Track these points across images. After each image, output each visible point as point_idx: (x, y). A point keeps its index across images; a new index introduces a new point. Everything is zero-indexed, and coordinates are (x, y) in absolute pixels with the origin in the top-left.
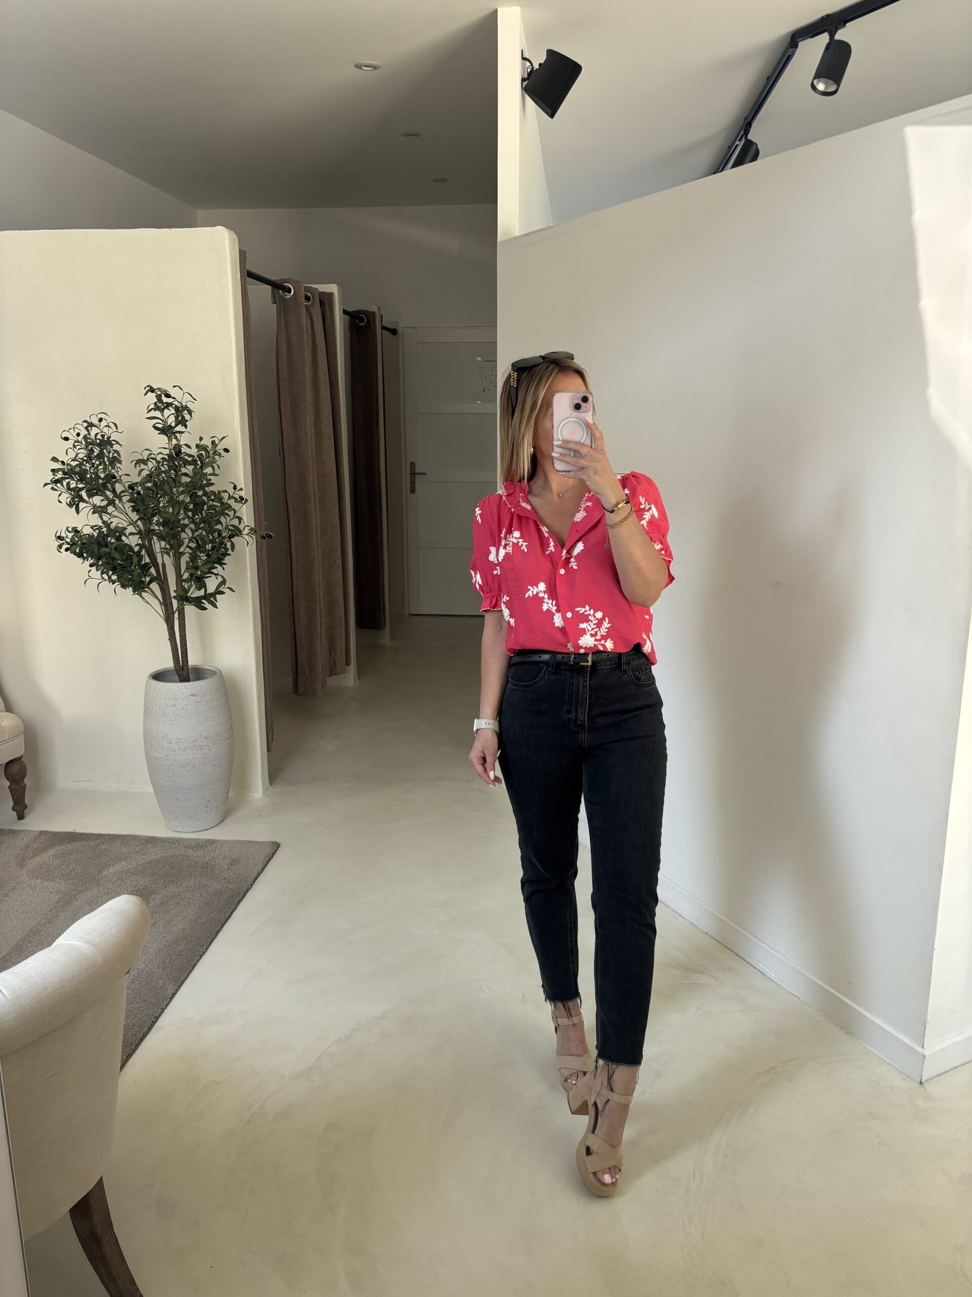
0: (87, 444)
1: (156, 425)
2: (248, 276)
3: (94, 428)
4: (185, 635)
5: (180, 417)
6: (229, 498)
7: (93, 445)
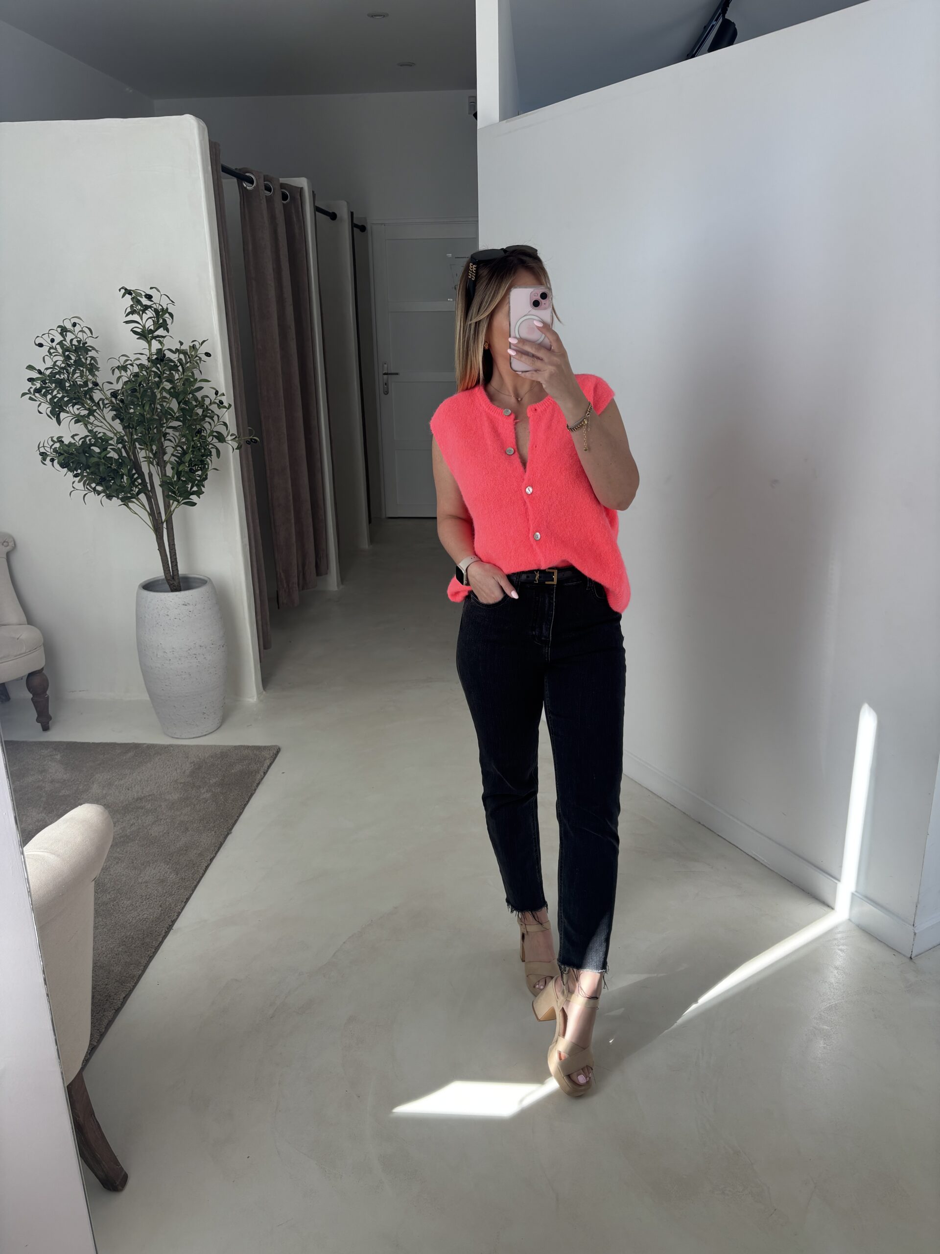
0: (63, 351)
1: (134, 329)
3: (68, 333)
4: (174, 545)
5: (161, 321)
6: (211, 404)
7: (70, 352)
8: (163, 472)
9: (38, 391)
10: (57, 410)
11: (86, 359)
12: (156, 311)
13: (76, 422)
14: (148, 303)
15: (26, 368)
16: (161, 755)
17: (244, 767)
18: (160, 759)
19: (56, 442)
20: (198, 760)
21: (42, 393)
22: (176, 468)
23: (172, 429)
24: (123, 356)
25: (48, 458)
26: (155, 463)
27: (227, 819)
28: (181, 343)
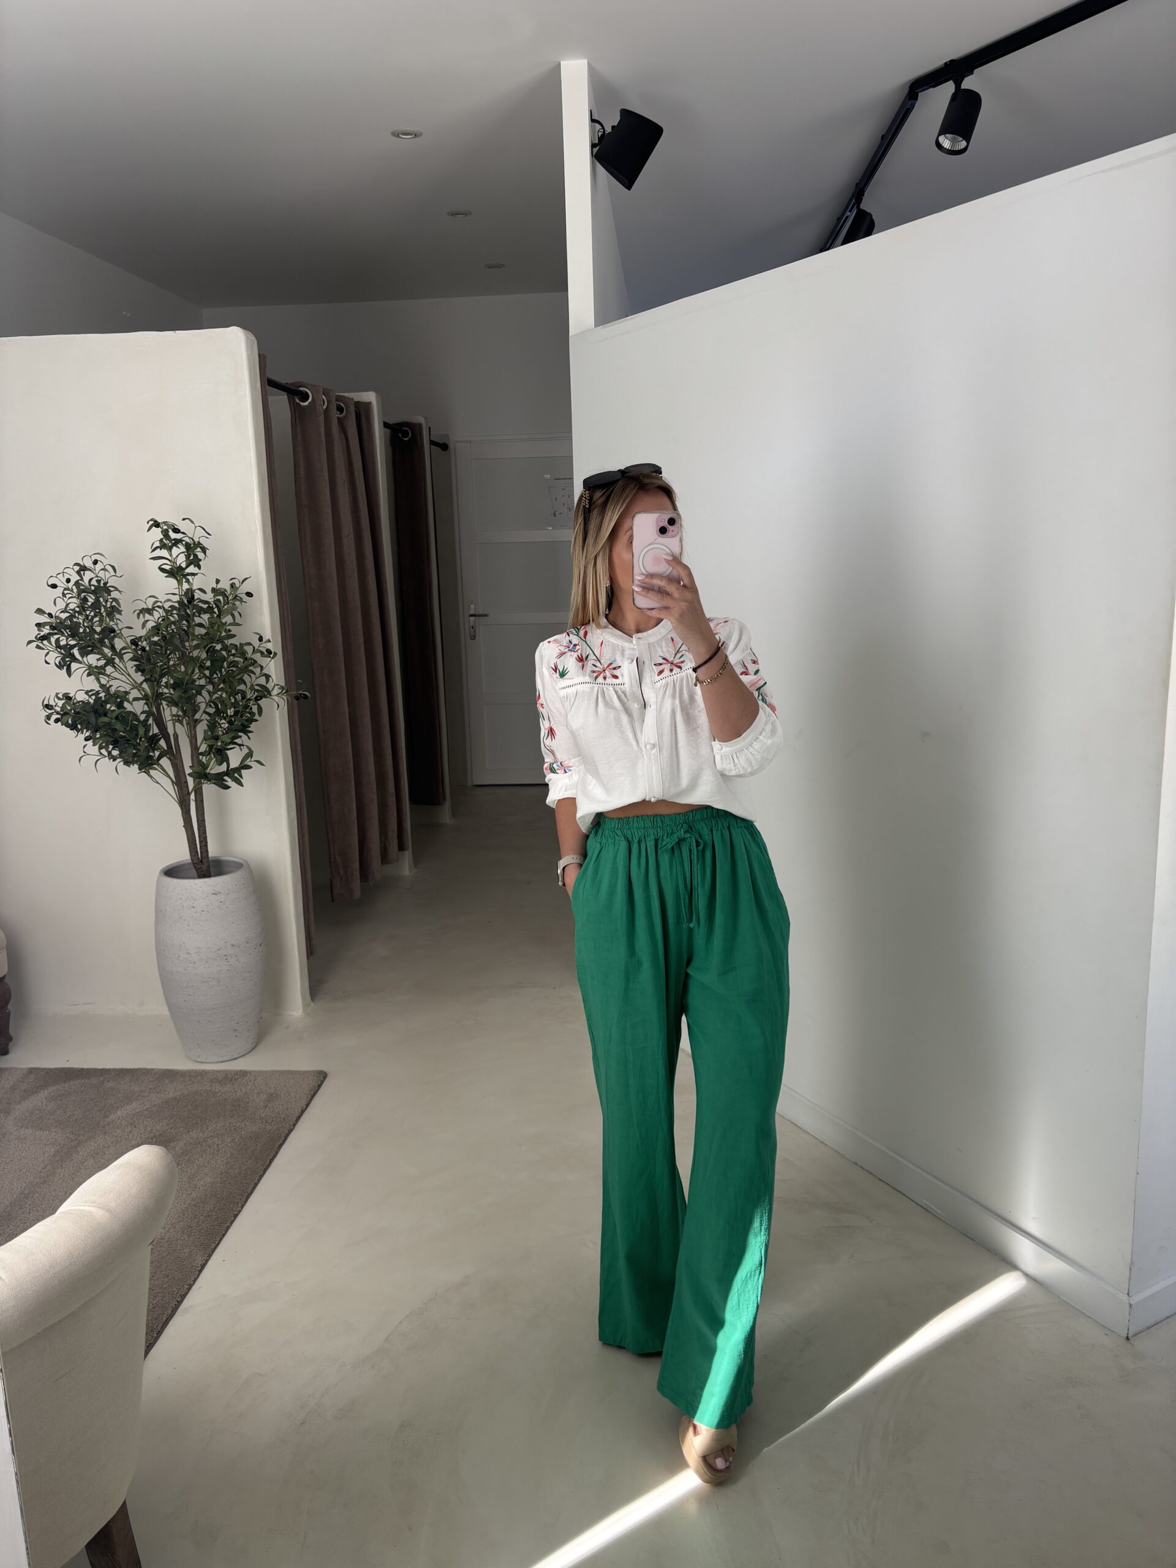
0: (80, 592)
1: (163, 567)
2: (269, 385)
3: (86, 572)
4: (204, 820)
5: (193, 557)
6: (253, 652)
7: (87, 593)
9: (46, 638)
10: (66, 663)
11: (106, 601)
12: (187, 546)
13: (89, 675)
14: (178, 536)
15: (35, 612)
19: (63, 699)
21: (51, 640)
24: (150, 597)
26: (183, 722)
28: (217, 582)
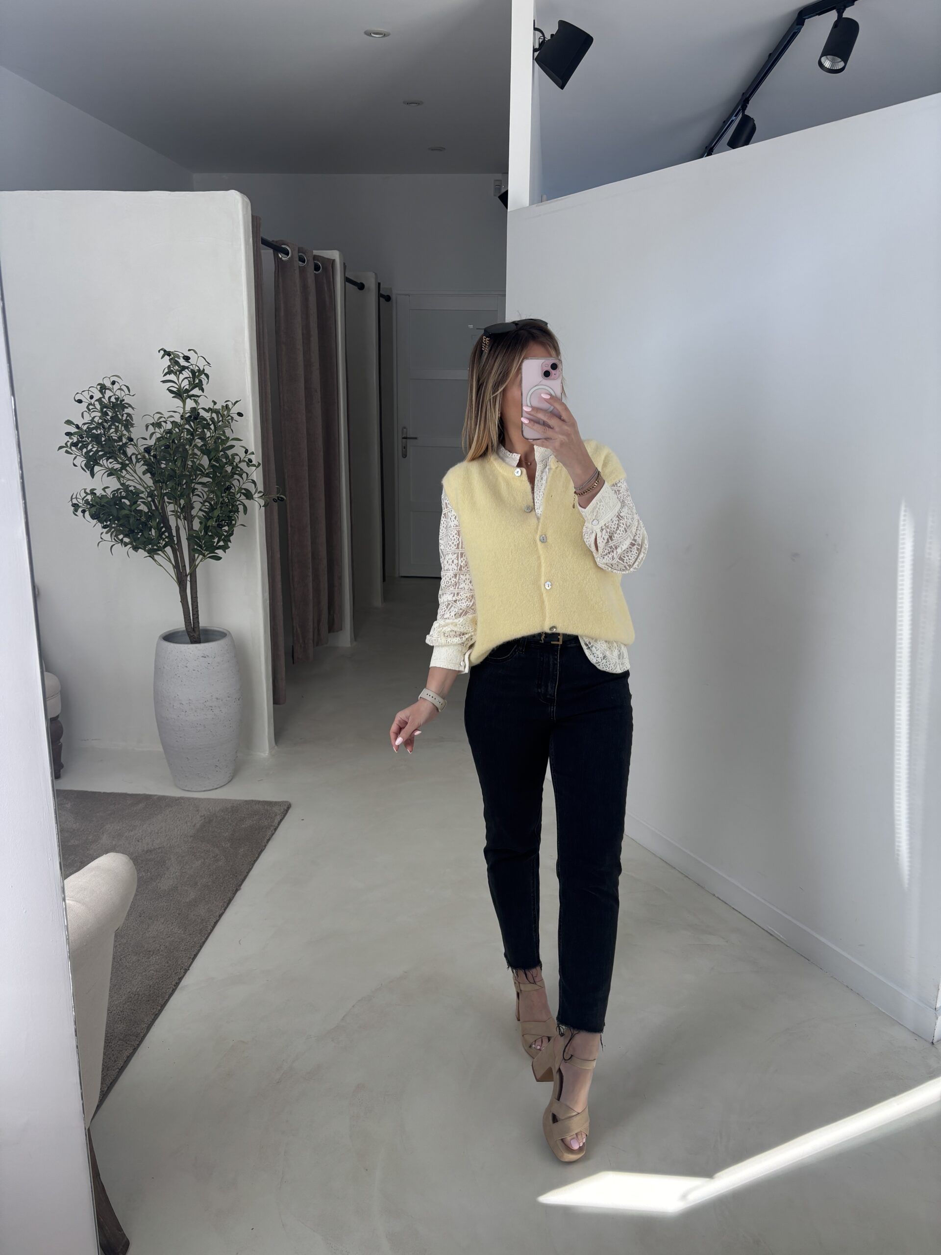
0: (103, 406)
1: (170, 388)
2: (260, 242)
3: (107, 391)
4: (196, 597)
5: (197, 381)
6: (240, 462)
7: (107, 408)
8: (190, 526)
9: (75, 445)
10: (91, 464)
11: (123, 416)
12: (193, 372)
13: (109, 475)
14: (186, 364)
15: (65, 423)
16: (172, 807)
17: (255, 822)
18: (171, 811)
19: (89, 494)
20: (209, 813)
21: (79, 447)
22: (204, 523)
23: (201, 485)
24: (157, 413)
25: (80, 510)
26: (182, 517)
27: (236, 875)
28: (215, 403)
